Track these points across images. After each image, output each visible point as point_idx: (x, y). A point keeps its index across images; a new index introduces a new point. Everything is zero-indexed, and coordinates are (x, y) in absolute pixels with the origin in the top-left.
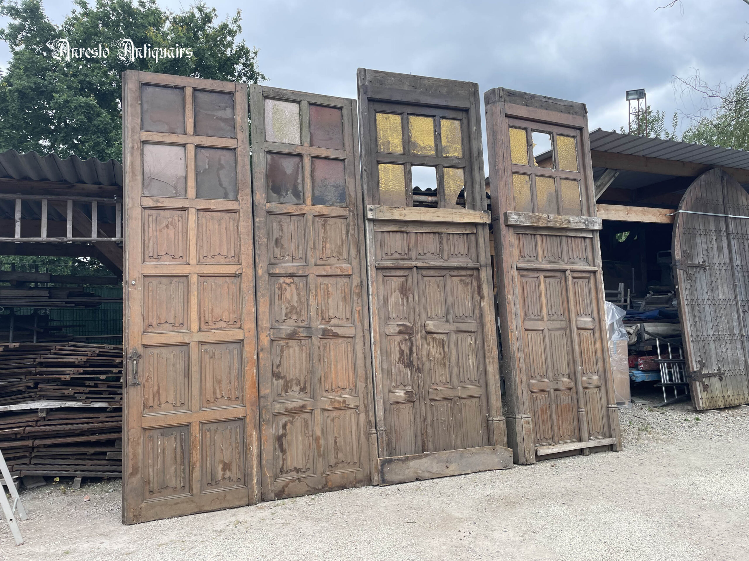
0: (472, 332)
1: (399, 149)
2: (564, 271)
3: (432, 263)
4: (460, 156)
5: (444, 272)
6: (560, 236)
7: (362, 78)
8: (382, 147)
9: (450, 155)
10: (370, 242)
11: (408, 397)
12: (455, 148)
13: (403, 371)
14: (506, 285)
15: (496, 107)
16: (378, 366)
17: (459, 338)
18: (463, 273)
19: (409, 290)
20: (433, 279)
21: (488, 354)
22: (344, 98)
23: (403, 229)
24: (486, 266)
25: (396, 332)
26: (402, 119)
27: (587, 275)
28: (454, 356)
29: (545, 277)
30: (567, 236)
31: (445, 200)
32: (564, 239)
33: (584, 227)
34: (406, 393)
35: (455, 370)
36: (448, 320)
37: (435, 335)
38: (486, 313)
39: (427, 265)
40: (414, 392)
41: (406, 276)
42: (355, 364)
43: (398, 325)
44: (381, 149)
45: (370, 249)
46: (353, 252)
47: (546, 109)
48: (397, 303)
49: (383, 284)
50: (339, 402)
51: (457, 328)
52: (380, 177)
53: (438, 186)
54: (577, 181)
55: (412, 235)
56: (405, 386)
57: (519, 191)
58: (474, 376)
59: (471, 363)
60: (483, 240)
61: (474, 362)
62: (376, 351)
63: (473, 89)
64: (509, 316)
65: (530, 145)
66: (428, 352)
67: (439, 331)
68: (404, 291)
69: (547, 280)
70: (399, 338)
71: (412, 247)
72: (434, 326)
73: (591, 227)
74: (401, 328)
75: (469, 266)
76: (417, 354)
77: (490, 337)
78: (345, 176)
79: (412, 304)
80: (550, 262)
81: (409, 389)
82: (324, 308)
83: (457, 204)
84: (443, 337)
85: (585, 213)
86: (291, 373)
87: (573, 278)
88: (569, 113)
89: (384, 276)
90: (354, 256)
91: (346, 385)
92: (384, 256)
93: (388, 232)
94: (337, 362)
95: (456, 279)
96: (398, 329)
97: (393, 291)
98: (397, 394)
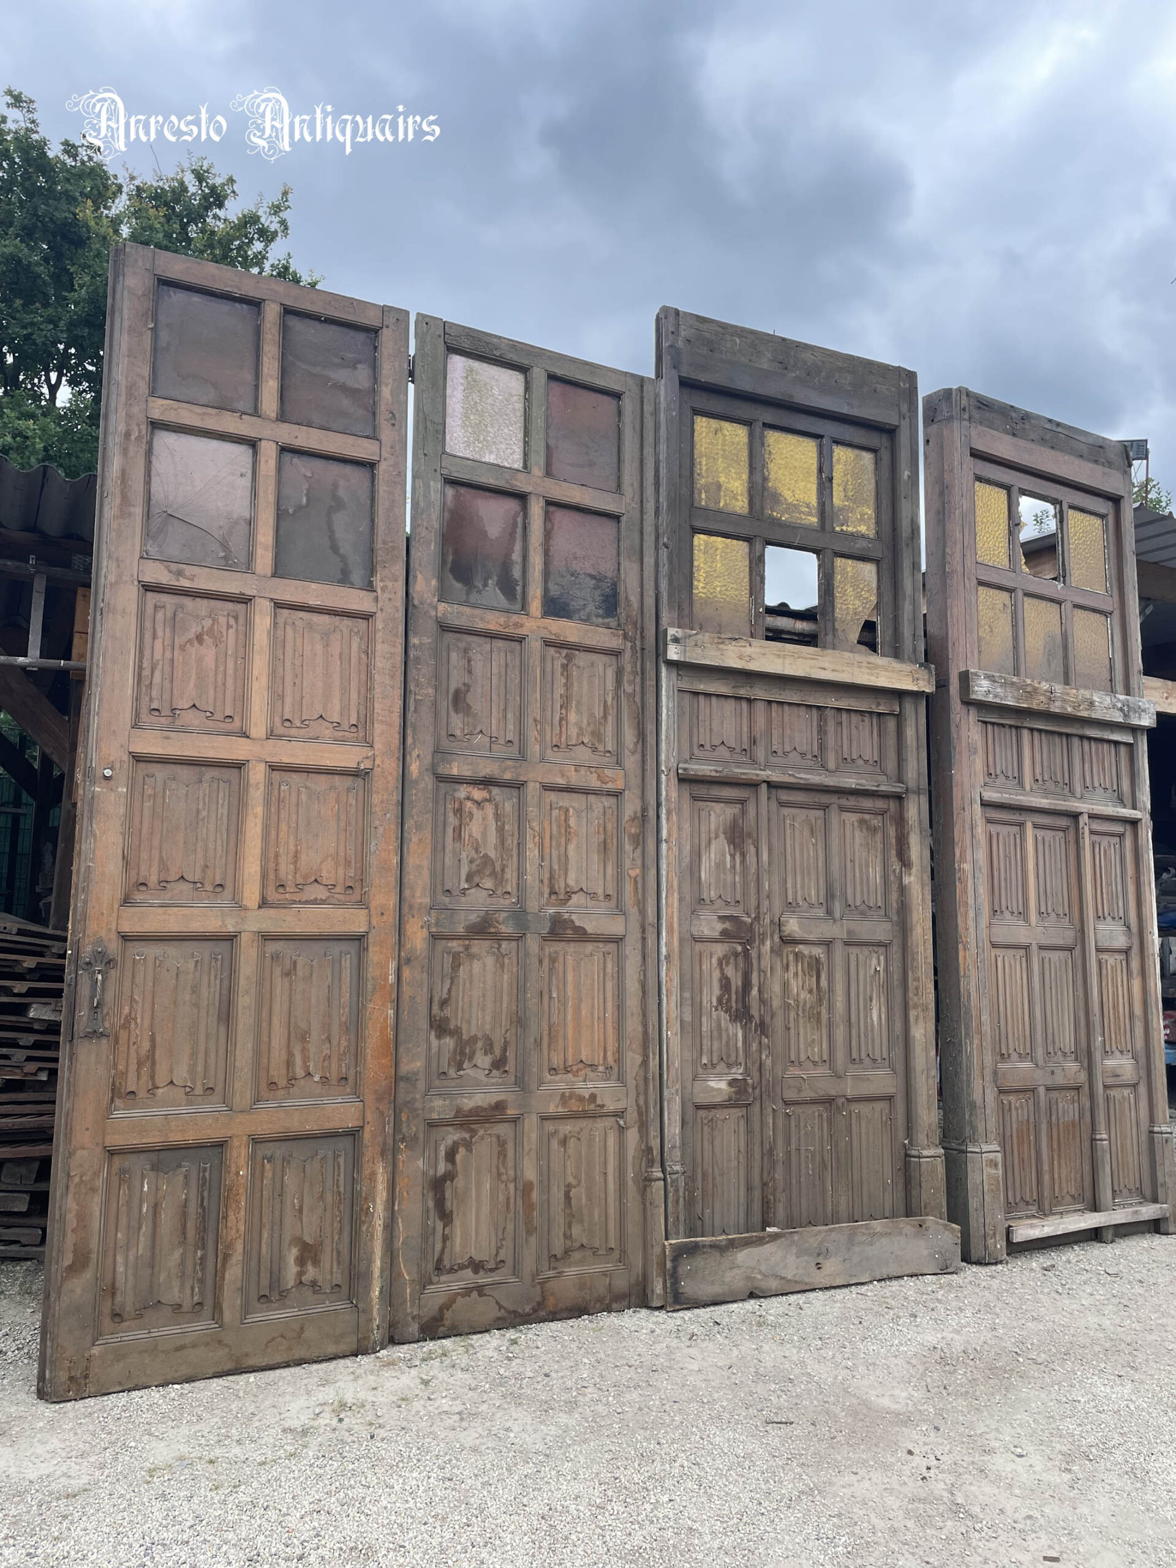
0: (880, 944)
1: (740, 504)
2: (1075, 816)
3: (802, 775)
4: (872, 534)
5: (825, 799)
6: (1068, 735)
7: (671, 329)
8: (703, 496)
9: (850, 529)
10: (668, 716)
11: (737, 1093)
12: (862, 515)
13: (727, 1030)
14: (956, 839)
15: (952, 431)
16: (673, 1015)
17: (853, 958)
18: (867, 803)
19: (749, 835)
20: (802, 814)
21: (916, 998)
22: (626, 373)
23: (742, 692)
24: (918, 792)
25: (716, 934)
26: (751, 435)
27: (1118, 828)
28: (840, 999)
29: (1036, 826)
30: (1082, 737)
31: (834, 630)
32: (1076, 742)
33: (1121, 720)
34: (732, 1083)
35: (840, 1033)
36: (829, 912)
37: (801, 947)
38: (914, 901)
39: (792, 780)
40: (750, 1081)
41: (742, 802)
42: (620, 1008)
43: (719, 917)
44: (701, 499)
45: (667, 731)
46: (629, 736)
47: (1052, 448)
48: (720, 865)
49: (692, 818)
50: (581, 1099)
51: (849, 932)
52: (696, 563)
53: (820, 597)
54: (1105, 614)
55: (760, 707)
56: (729, 1066)
57: (990, 627)
58: (880, 1048)
59: (875, 1018)
60: (914, 729)
61: (883, 1016)
62: (670, 977)
63: (907, 385)
64: (961, 911)
65: (1014, 523)
66: (786, 986)
67: (811, 937)
68: (737, 836)
69: (1040, 833)
70: (720, 950)
71: (758, 736)
72: (801, 925)
73: (1135, 721)
74: (727, 925)
75: (883, 788)
76: (759, 990)
77: (920, 958)
78: (618, 554)
79: (753, 870)
80: (1046, 794)
81: (738, 1073)
82: (556, 867)
83: (859, 642)
84: (818, 951)
85: (1119, 687)
86: (474, 1022)
87: (1092, 832)
88: (1096, 462)
89: (695, 799)
90: (631, 747)
91: (598, 1059)
92: (696, 751)
93: (708, 695)
94: (580, 1000)
95: (852, 818)
96: (719, 927)
97: (713, 835)
98: (712, 1084)
